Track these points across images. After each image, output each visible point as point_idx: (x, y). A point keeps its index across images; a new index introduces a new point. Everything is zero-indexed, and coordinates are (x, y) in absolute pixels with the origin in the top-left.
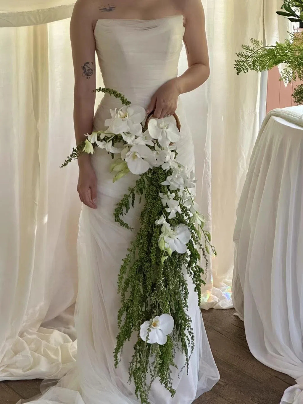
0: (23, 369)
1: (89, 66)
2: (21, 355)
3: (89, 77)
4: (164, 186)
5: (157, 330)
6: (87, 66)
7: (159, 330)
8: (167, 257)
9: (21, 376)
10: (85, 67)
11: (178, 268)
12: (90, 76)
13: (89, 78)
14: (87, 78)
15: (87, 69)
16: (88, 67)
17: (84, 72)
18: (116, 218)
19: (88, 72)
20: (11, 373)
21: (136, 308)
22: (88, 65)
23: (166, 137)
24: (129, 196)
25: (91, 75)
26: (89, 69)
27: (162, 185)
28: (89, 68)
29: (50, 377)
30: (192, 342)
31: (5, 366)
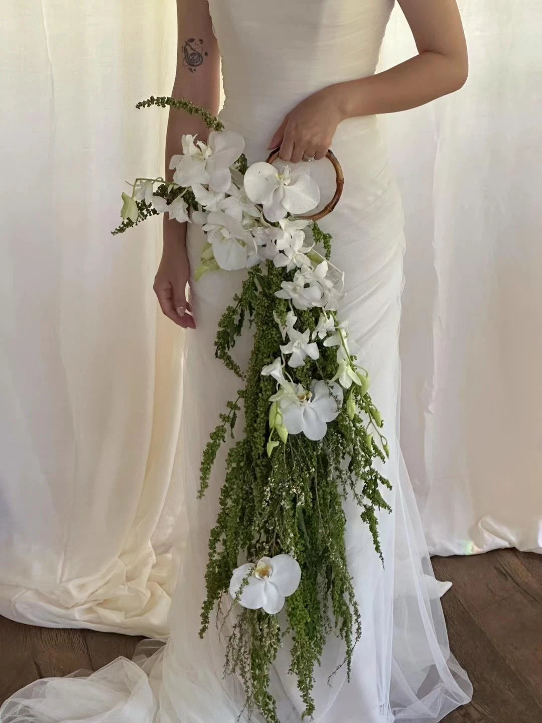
0: (126, 612)
1: (194, 47)
2: (126, 587)
3: (193, 68)
4: (280, 300)
5: (266, 584)
6: (190, 46)
7: (269, 584)
8: (277, 444)
9: (112, 625)
10: (187, 47)
11: (312, 468)
12: (196, 66)
13: (195, 70)
14: (190, 70)
15: (190, 52)
16: (192, 49)
17: (185, 58)
18: (219, 352)
19: (191, 57)
20: (99, 617)
21: (230, 533)
22: (192, 44)
23: (281, 201)
24: (234, 311)
25: (198, 65)
26: (194, 54)
27: (277, 298)
28: (194, 50)
29: (161, 638)
30: (357, 620)
31: (97, 603)
